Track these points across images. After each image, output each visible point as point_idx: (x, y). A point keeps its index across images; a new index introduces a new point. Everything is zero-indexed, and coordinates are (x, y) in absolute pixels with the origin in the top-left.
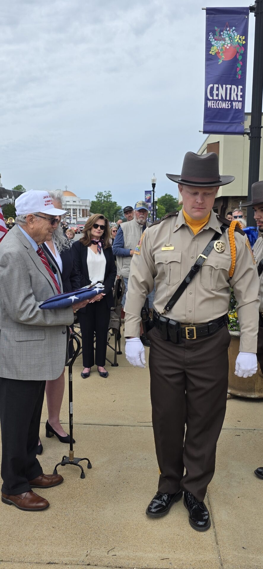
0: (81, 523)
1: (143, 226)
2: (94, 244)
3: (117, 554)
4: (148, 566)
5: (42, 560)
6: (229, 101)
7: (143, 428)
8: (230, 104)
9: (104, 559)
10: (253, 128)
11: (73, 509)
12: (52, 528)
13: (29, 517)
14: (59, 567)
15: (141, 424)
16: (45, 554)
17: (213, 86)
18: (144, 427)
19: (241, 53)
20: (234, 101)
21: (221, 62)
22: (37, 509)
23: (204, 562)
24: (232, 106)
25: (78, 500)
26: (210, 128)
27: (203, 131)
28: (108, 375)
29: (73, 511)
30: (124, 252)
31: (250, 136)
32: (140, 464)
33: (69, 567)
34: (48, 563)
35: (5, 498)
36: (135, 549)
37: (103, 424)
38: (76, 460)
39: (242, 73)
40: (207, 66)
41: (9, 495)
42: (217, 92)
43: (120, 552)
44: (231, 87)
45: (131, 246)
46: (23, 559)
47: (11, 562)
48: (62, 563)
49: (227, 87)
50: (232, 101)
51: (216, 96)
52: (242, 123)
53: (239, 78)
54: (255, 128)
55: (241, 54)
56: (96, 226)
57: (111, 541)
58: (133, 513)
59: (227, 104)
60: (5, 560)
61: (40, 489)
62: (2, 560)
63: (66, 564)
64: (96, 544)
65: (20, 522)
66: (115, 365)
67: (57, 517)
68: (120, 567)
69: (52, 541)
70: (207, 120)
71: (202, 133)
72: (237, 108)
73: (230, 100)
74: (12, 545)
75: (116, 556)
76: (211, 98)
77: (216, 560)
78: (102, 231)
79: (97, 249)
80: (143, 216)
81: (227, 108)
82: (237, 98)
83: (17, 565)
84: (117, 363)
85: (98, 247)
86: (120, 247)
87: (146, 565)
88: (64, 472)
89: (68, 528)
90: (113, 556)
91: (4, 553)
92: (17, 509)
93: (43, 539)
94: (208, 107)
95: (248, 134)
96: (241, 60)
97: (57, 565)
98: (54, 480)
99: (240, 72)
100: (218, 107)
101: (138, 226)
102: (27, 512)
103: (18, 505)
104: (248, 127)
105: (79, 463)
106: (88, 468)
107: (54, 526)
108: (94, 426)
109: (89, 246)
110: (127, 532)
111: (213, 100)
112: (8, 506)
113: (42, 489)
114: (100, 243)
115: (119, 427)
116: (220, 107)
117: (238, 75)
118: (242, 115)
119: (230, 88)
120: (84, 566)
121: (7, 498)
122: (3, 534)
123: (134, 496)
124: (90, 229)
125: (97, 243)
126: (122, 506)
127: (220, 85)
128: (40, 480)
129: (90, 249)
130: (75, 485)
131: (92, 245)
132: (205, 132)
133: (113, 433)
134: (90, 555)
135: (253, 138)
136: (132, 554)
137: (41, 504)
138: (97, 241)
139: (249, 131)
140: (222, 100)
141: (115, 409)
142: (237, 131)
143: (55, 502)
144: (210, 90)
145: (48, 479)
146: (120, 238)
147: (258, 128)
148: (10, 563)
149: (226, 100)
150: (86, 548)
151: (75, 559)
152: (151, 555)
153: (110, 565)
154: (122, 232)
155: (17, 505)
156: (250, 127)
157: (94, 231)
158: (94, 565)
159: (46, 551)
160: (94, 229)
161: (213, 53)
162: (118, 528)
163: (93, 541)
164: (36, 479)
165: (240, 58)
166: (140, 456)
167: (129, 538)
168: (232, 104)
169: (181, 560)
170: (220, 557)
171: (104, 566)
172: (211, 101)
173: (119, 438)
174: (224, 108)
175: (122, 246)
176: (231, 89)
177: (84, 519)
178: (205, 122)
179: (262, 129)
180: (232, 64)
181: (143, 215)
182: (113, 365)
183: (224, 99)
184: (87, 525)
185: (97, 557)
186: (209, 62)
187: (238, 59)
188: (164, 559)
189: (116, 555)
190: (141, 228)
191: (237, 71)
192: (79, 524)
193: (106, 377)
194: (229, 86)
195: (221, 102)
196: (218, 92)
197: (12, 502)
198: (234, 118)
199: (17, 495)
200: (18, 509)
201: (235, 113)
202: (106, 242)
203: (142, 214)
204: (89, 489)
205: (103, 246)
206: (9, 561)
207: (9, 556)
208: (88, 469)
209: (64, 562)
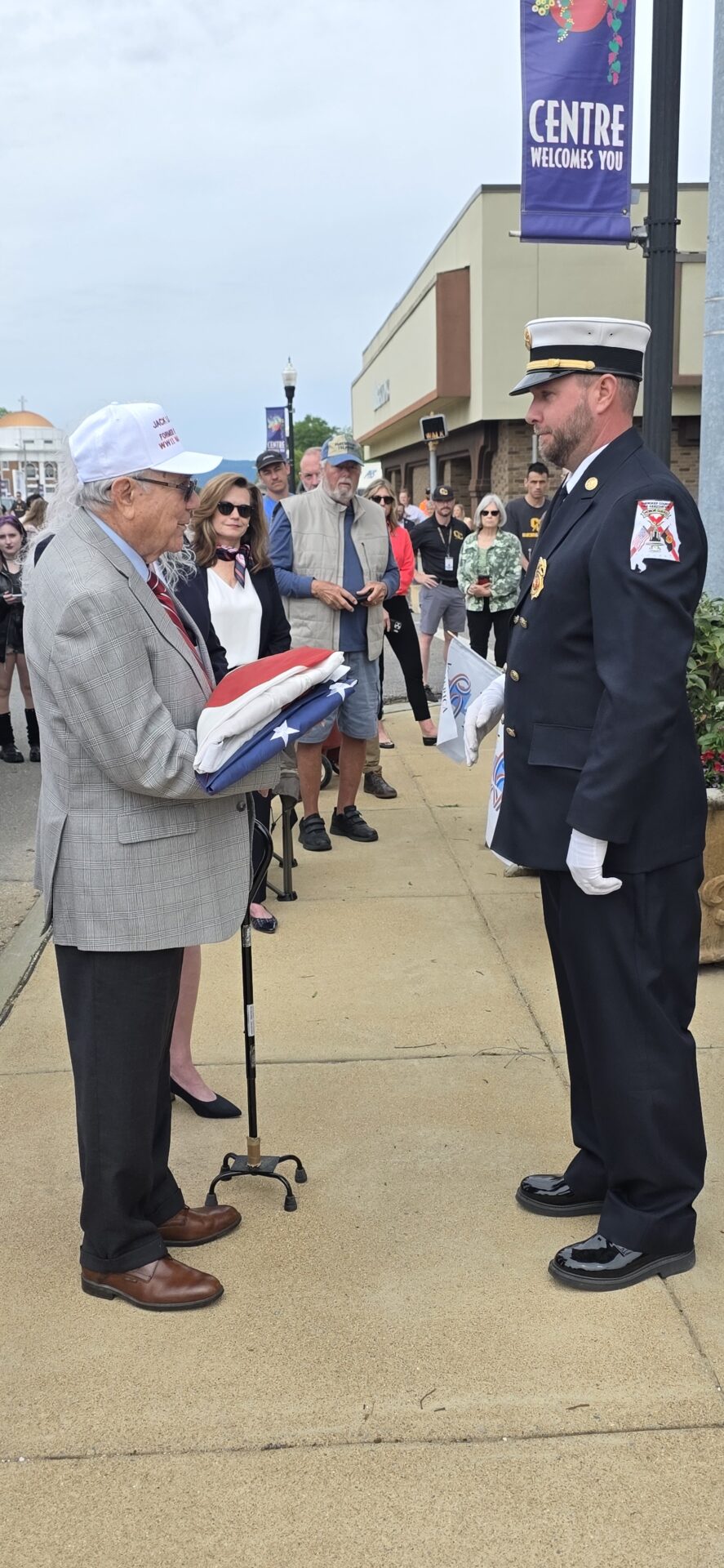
0: (324, 1332)
1: (347, 510)
2: (226, 560)
3: (446, 1404)
4: (537, 1429)
5: (245, 1441)
6: (588, 148)
7: (416, 1062)
8: (592, 156)
9: (415, 1422)
10: (656, 224)
11: (290, 1295)
12: (247, 1352)
13: (174, 1328)
14: (299, 1454)
15: (408, 1052)
16: (250, 1423)
17: (546, 104)
18: (416, 1060)
19: (618, 12)
20: (602, 147)
21: (563, 35)
22: (193, 1303)
23: (682, 1404)
24: (597, 163)
25: (297, 1270)
26: (542, 223)
27: (519, 233)
28: (276, 924)
29: (290, 1301)
30: (294, 584)
31: (648, 246)
32: (437, 1160)
33: (328, 1453)
34: (267, 1448)
35: (92, 1283)
36: (490, 1388)
37: (301, 1059)
38: (267, 1162)
39: (622, 67)
40: (526, 47)
41: (107, 1272)
42: (556, 123)
43: (452, 1400)
44: (592, 108)
45: (315, 564)
46: (194, 1445)
47: (162, 1453)
48: (305, 1444)
49: (582, 107)
50: (596, 149)
51: (555, 135)
52: (625, 211)
53: (615, 83)
54: (660, 225)
55: (619, 15)
56: (227, 508)
57: (418, 1372)
58: (456, 1292)
59: (583, 155)
60: (144, 1450)
61: (180, 1248)
62: (135, 1451)
63: (315, 1445)
64: (382, 1385)
65: (152, 1343)
66: (289, 895)
67: (253, 1322)
68: (465, 1440)
69: (259, 1386)
70: (531, 203)
71: (519, 239)
72: (611, 168)
73: (591, 146)
74: (148, 1407)
75: (444, 1412)
76: (540, 139)
77: (712, 1398)
78: (246, 521)
79: (233, 573)
80: (348, 481)
81: (584, 167)
82: (611, 140)
83: (180, 1461)
84: (293, 890)
85: (235, 567)
86: (282, 568)
87: (533, 1428)
88: (233, 1197)
89: (290, 1347)
90: (437, 1412)
91: (134, 1431)
92: (133, 1309)
93: (231, 1384)
94: (533, 165)
95: (641, 241)
96: (620, 32)
97: (292, 1451)
98: (217, 1222)
99: (616, 66)
100: (560, 166)
101: (331, 509)
102: (163, 1313)
103: (134, 1297)
104: (642, 223)
105: (276, 1171)
106: (297, 1181)
107: (250, 1345)
108: (279, 1065)
109: (209, 567)
110: (456, 1346)
111: (546, 144)
112: (105, 1301)
113: (185, 1248)
114: (242, 556)
115: (348, 1063)
116: (566, 166)
117: (612, 74)
118: (623, 190)
119: (591, 110)
120: (367, 1448)
121: (100, 1283)
122: (115, 1379)
123: (445, 1245)
124: (211, 518)
125: (233, 557)
126: (422, 1277)
127: (563, 102)
128: (180, 1225)
129: (216, 575)
130: (274, 1229)
131: (220, 562)
132: (525, 237)
133: (337, 1082)
134: (374, 1414)
135: (655, 252)
136: (486, 1401)
137: (202, 1289)
138: (232, 550)
139: (645, 235)
140: (570, 144)
141: (322, 1018)
142: (612, 233)
143: (234, 1282)
144: (538, 117)
145: (201, 1219)
146: (283, 542)
147: (670, 224)
148: (160, 1457)
149: (580, 146)
150: (357, 1398)
151: (338, 1429)
152: (538, 1401)
153: (436, 1437)
154: (286, 525)
155: (131, 1298)
156: (646, 221)
157: (223, 523)
158: (393, 1439)
159: (250, 1415)
160: (220, 518)
161: (541, 9)
162: (427, 1336)
163: (371, 1375)
164: (170, 1222)
165: (616, 25)
166: (429, 1139)
167: (464, 1359)
168: (596, 157)
169: (623, 1406)
170: (719, 1389)
171: (421, 1442)
172: (540, 149)
173: (358, 1095)
174: (575, 169)
175: (289, 564)
176: (593, 112)
177: (329, 1320)
178: (526, 209)
179: (678, 226)
180: (594, 43)
181: (349, 477)
182: (281, 898)
183: (576, 142)
184: (341, 1337)
185: (396, 1418)
186: (530, 37)
187: (611, 29)
188: (575, 1407)
189: (444, 1409)
190: (341, 512)
191: (610, 62)
192: (318, 1335)
193: (273, 932)
194: (587, 106)
195: (566, 150)
196: (557, 121)
197: (117, 1291)
198: (603, 197)
199: (127, 1271)
200: (136, 1308)
201: (605, 182)
202: (259, 553)
203: (347, 474)
204: (317, 1238)
205: (249, 566)
206: (156, 1453)
207: (151, 1437)
208: (300, 1185)
209: (310, 1441)
